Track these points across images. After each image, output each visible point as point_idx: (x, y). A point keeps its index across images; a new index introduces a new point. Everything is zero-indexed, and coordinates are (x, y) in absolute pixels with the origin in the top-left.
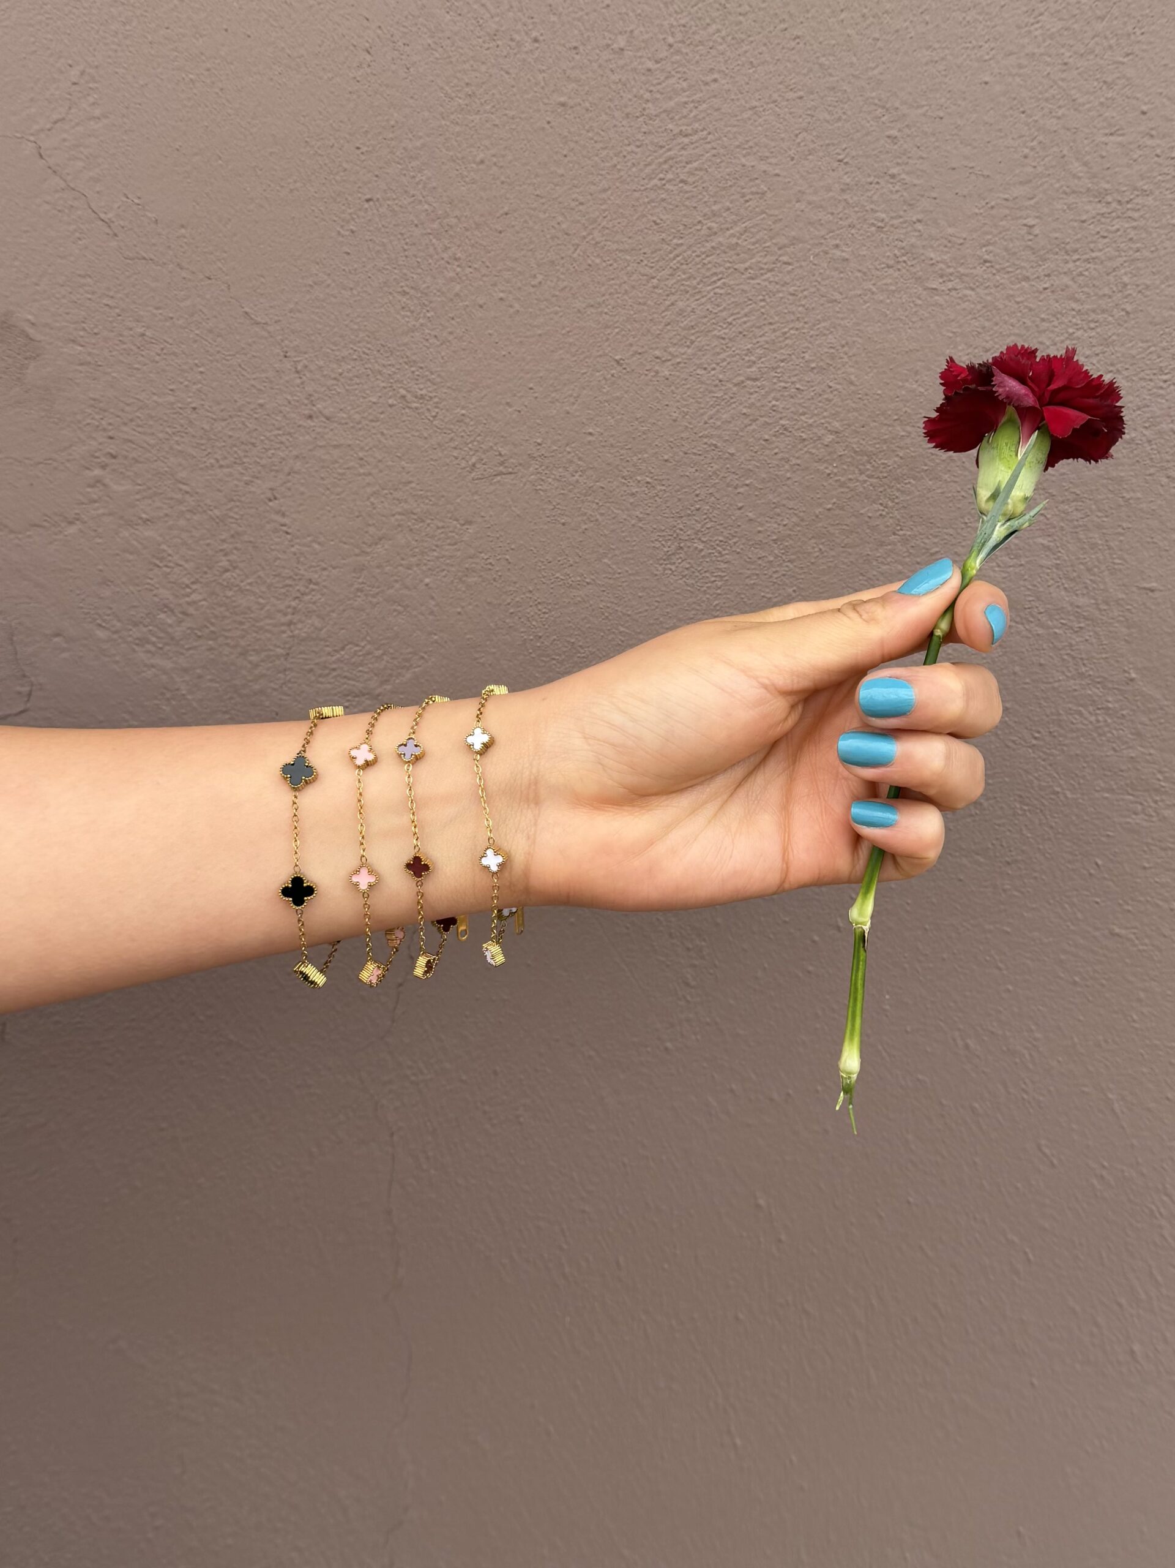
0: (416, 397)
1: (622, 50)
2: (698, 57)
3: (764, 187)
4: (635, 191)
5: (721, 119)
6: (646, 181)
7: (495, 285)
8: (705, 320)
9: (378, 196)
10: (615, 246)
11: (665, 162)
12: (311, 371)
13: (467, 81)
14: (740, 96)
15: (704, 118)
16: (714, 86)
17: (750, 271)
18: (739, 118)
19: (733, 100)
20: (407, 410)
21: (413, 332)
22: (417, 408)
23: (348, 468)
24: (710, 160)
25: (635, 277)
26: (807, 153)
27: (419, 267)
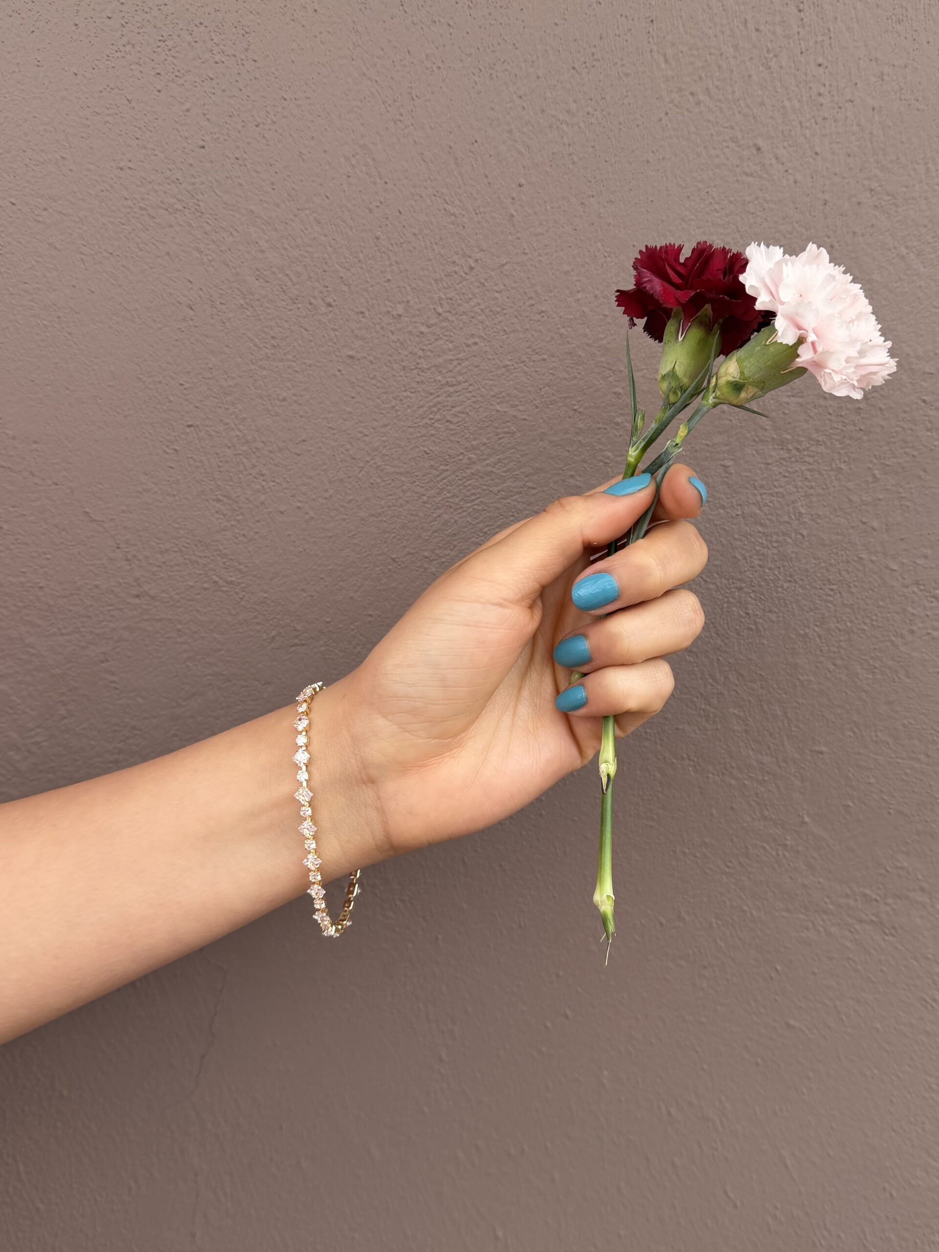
0: (227, 582)
1: (400, 316)
2: (462, 325)
3: (513, 428)
4: (409, 427)
5: (480, 374)
6: (419, 420)
7: (293, 496)
8: (465, 530)
9: (198, 423)
10: (393, 470)
11: (435, 406)
12: (139, 560)
13: (273, 335)
14: (495, 357)
15: (466, 373)
16: (474, 348)
17: (503, 493)
18: (494, 374)
19: (489, 359)
20: (219, 593)
21: (225, 530)
22: (227, 591)
23: (169, 638)
24: (470, 406)
25: (408, 494)
26: (549, 403)
27: (231, 480)
